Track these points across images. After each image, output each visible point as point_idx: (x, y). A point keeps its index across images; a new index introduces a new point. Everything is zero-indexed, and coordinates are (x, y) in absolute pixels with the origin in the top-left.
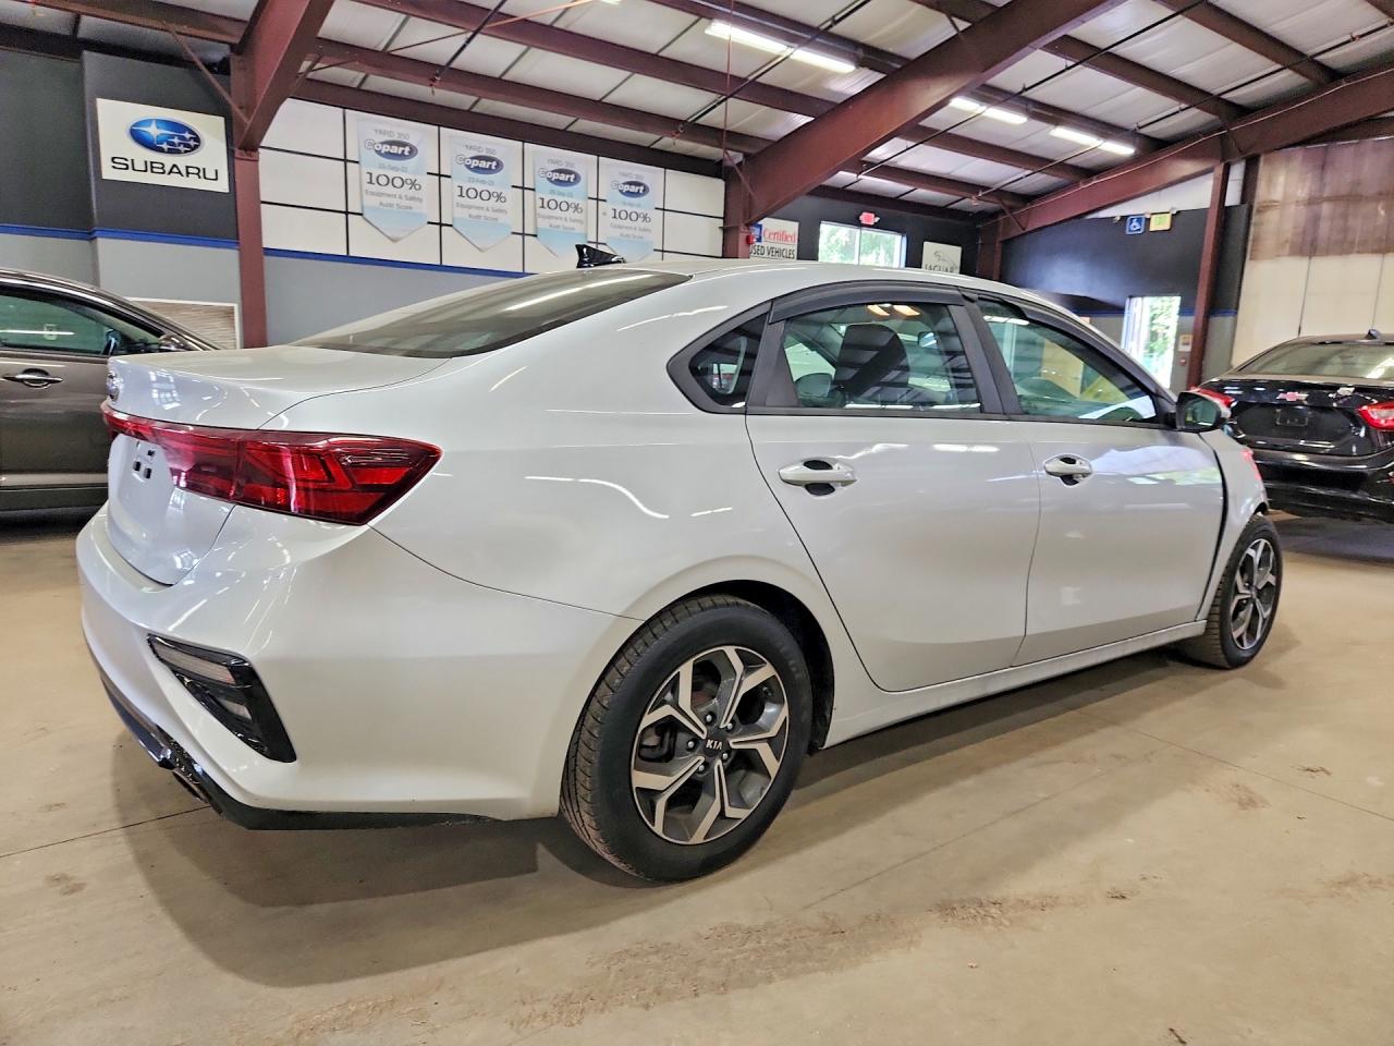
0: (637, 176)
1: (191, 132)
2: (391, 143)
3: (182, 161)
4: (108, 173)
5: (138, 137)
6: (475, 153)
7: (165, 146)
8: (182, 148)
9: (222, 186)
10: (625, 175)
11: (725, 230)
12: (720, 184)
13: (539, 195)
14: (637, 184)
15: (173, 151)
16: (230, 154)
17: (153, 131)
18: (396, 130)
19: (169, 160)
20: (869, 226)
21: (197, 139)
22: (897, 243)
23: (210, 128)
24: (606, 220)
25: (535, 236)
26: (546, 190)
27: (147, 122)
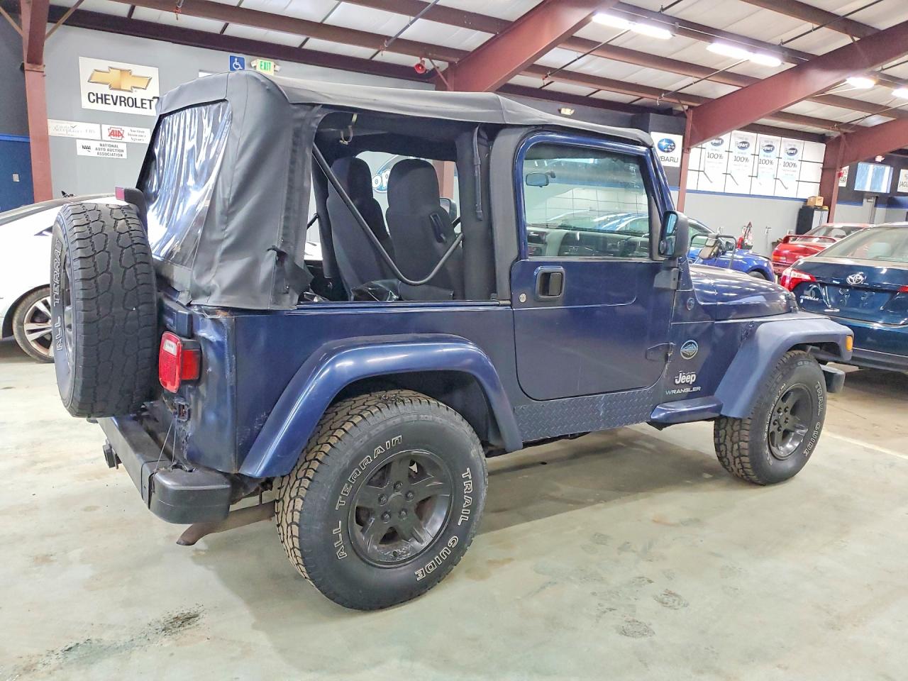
0: (794, 146)
1: (673, 143)
3: (670, 155)
5: (659, 146)
6: (741, 141)
7: (666, 150)
8: (670, 150)
9: (678, 165)
10: (791, 145)
11: (823, 169)
12: (824, 145)
13: (759, 157)
14: (793, 149)
15: (668, 151)
16: (683, 151)
17: (664, 144)
19: (666, 155)
20: (879, 163)
21: (674, 146)
22: (888, 170)
23: (678, 139)
24: (781, 167)
25: (757, 177)
26: (763, 155)
27: (662, 140)
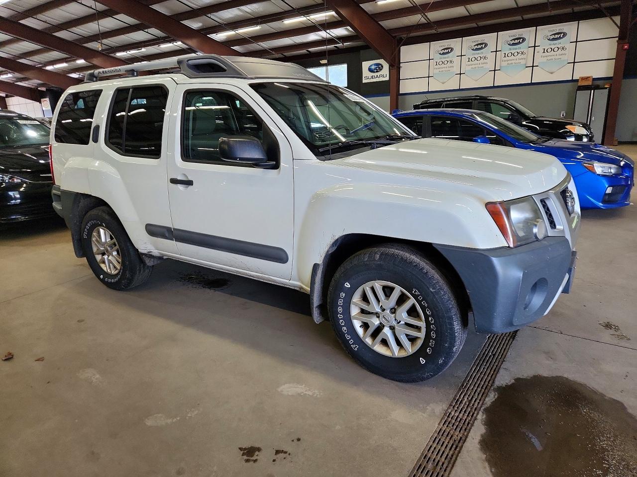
0: (560, 30)
1: (381, 65)
2: (444, 49)
3: (378, 74)
4: (364, 81)
5: (370, 70)
8: (379, 70)
9: (387, 79)
11: (618, 43)
12: (619, 18)
13: (503, 52)
14: (559, 33)
15: (377, 72)
17: (373, 67)
18: (446, 44)
19: (375, 74)
21: (382, 67)
24: (539, 55)
25: (500, 70)
26: (506, 49)
27: (371, 65)
